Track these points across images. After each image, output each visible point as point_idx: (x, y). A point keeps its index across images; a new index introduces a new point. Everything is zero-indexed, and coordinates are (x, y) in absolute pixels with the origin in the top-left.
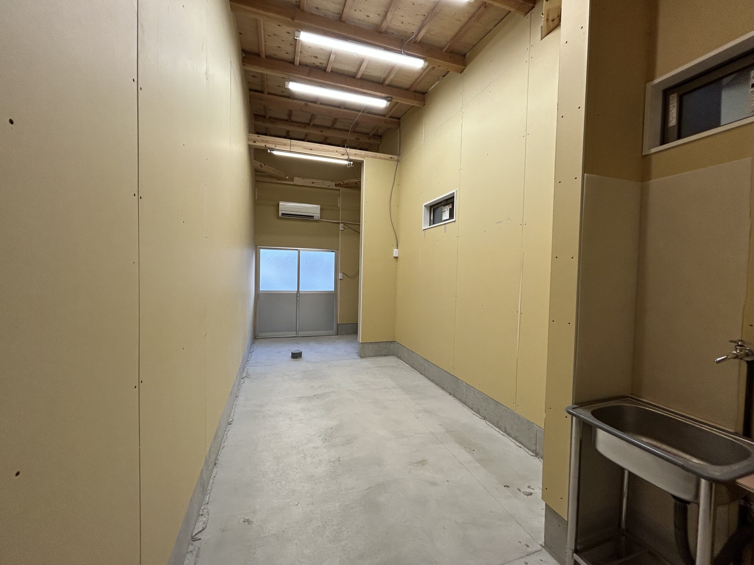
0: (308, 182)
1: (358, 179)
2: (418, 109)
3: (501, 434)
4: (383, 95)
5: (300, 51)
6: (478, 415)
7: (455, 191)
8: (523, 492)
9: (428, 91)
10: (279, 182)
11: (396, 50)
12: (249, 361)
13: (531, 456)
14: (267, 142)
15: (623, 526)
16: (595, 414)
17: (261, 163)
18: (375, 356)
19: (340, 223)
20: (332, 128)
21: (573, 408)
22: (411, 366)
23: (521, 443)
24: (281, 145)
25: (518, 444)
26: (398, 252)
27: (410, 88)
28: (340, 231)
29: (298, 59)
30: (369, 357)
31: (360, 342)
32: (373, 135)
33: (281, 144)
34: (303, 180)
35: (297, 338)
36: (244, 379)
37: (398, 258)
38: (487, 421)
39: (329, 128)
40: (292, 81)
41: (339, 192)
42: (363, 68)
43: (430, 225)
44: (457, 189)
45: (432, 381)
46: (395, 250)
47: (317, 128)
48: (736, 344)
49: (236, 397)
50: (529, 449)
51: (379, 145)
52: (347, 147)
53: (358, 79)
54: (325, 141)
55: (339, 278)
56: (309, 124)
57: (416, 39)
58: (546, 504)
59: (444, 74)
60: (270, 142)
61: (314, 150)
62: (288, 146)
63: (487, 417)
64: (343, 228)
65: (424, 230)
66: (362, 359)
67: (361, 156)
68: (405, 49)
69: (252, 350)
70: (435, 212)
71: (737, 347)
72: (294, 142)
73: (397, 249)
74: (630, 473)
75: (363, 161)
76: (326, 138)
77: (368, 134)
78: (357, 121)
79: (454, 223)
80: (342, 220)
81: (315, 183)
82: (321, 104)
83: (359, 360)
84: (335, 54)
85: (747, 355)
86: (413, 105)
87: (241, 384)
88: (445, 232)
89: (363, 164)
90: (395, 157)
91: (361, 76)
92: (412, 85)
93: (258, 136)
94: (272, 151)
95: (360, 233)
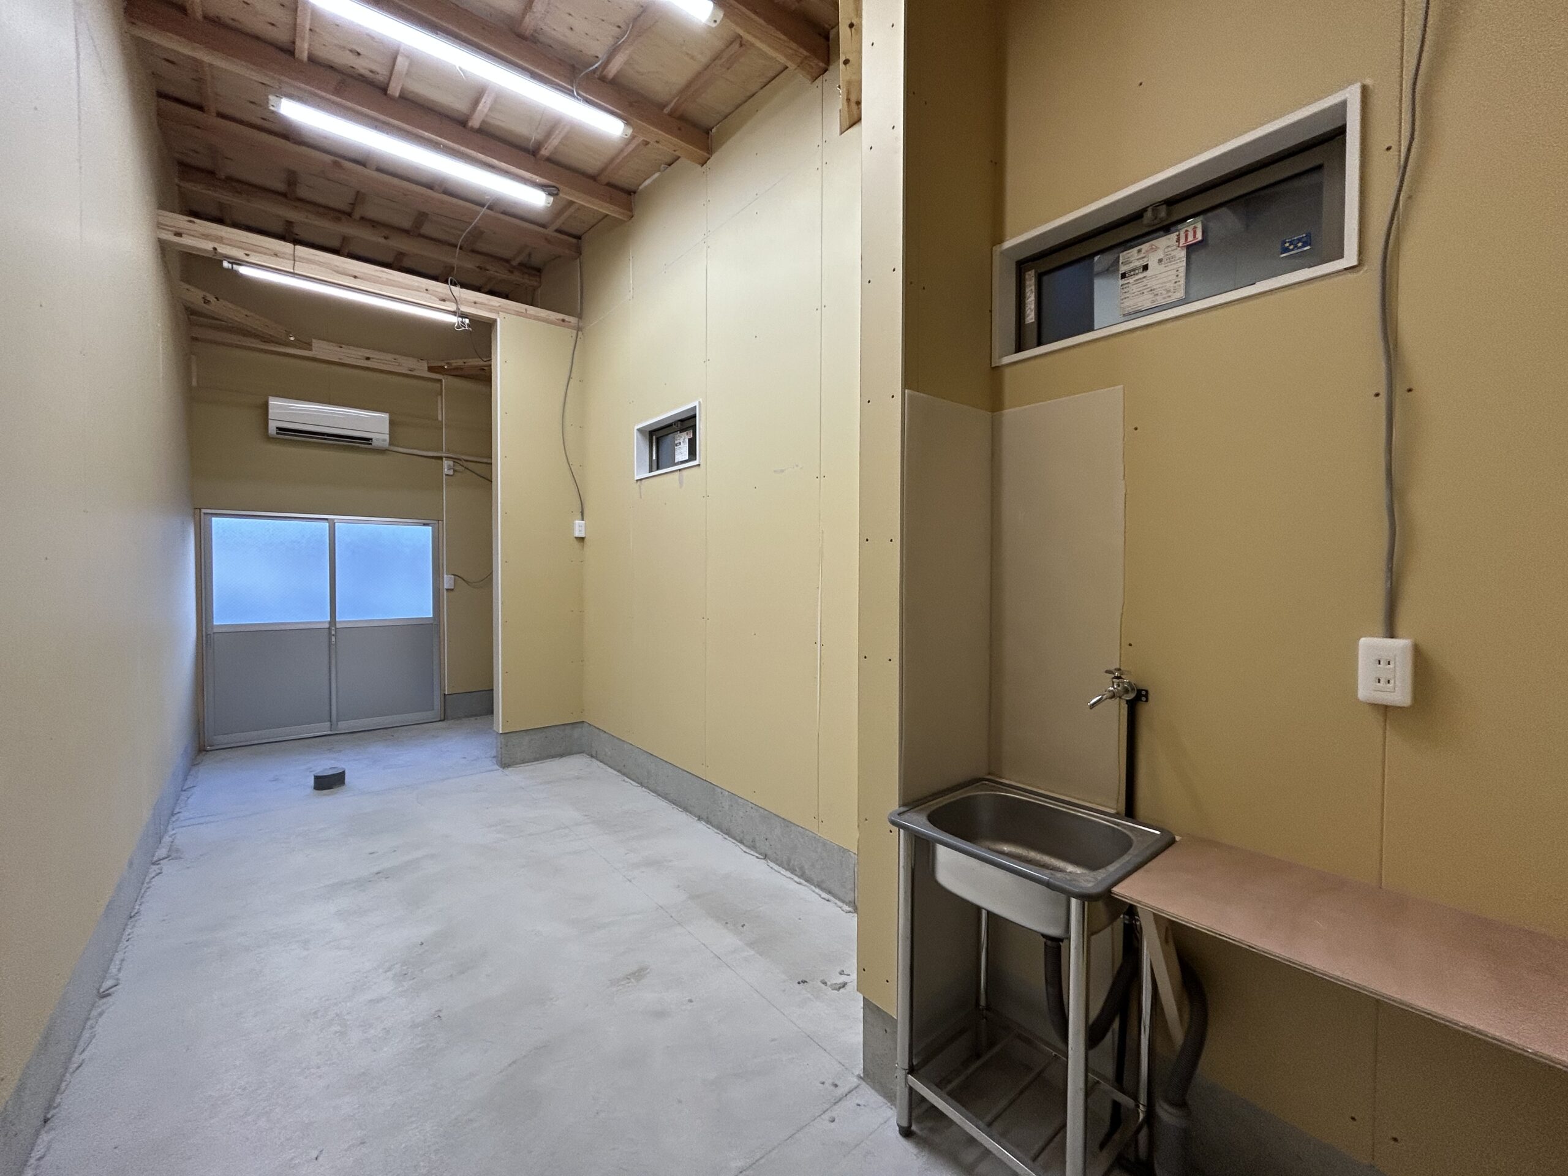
0: (352, 355)
1: (485, 360)
2: (617, 223)
3: (796, 882)
4: (538, 179)
5: (308, 27)
6: (752, 852)
7: (696, 404)
8: (832, 985)
9: (638, 189)
10: (266, 348)
11: (558, 85)
12: (179, 813)
13: (846, 913)
14: (220, 240)
15: (983, 1002)
16: (934, 819)
17: (204, 293)
18: (536, 760)
19: (444, 459)
20: (413, 232)
21: (899, 814)
22: (619, 771)
23: (830, 893)
24: (265, 254)
25: (824, 895)
26: (583, 528)
27: (599, 175)
28: (444, 475)
29: (306, 46)
30: (524, 763)
31: (501, 732)
32: (521, 264)
33: (268, 252)
34: (339, 349)
35: (331, 738)
36: (159, 864)
37: (586, 540)
38: (769, 861)
39: (406, 232)
40: (290, 96)
41: (438, 385)
42: (483, 107)
43: (651, 471)
44: (701, 400)
45: (663, 798)
46: (578, 522)
47: (373, 226)
48: (1113, 676)
49: (131, 917)
50: (843, 902)
51: (535, 289)
52: (455, 284)
53: (472, 129)
54: (397, 263)
55: (445, 587)
56: (350, 215)
57: (604, 73)
58: (864, 998)
59: (668, 159)
60: (227, 242)
61: (361, 279)
62: (289, 259)
63: (769, 852)
64: (452, 470)
65: (639, 482)
66: (504, 771)
67: (490, 307)
68: (579, 86)
69: (189, 783)
70: (660, 443)
71: (1114, 680)
72: (301, 250)
73: (583, 520)
74: (989, 913)
75: (495, 321)
76: (401, 255)
77: (507, 261)
78: (475, 227)
79: (697, 467)
80: (448, 451)
81: (373, 358)
82: (379, 170)
83: (499, 774)
84: (407, 57)
85: (1126, 691)
86: (607, 213)
87: (147, 880)
88: (681, 487)
89: (495, 329)
90: (572, 320)
91: (481, 125)
92: (603, 170)
93: (190, 221)
94: (234, 266)
95: (491, 482)
